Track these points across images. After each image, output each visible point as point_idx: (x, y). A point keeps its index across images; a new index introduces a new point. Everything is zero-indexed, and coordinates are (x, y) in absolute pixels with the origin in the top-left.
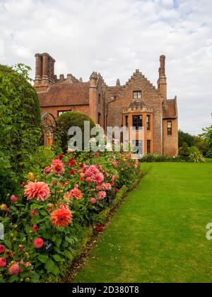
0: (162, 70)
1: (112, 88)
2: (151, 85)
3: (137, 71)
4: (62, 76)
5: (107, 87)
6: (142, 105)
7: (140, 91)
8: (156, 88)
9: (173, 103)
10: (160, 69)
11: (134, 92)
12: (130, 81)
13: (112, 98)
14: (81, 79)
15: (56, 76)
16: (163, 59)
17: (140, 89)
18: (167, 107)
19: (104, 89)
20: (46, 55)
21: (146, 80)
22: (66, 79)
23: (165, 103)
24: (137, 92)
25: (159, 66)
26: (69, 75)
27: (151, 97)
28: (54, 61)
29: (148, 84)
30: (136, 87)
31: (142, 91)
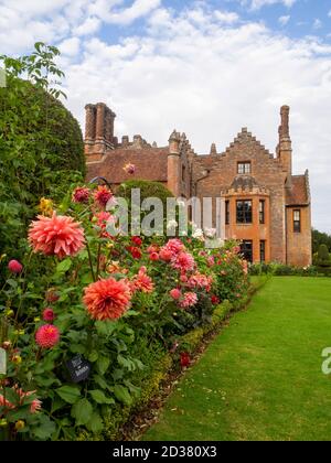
0: (284, 130)
1: (203, 157)
2: (266, 152)
3: (244, 131)
4: (125, 138)
5: (196, 155)
6: (251, 183)
7: (249, 162)
8: (275, 157)
9: (302, 181)
10: (280, 128)
11: (239, 163)
12: (232, 146)
13: (204, 173)
14: (155, 144)
15: (116, 139)
16: (285, 111)
17: (249, 158)
18: (292, 187)
19: (191, 159)
20: (102, 105)
21: (258, 143)
22: (131, 144)
23: (289, 180)
24: (244, 163)
25: (280, 124)
26: (135, 137)
27: (267, 171)
28: (115, 116)
29: (262, 150)
30: (242, 156)
31: (253, 161)
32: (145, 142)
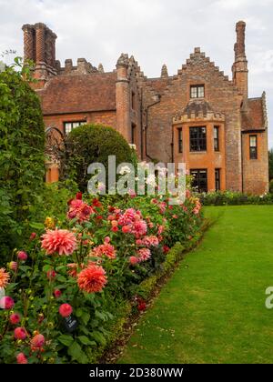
0: (240, 48)
1: (154, 81)
2: (222, 73)
3: (197, 51)
4: (68, 62)
5: (145, 79)
6: (205, 108)
7: (203, 85)
8: (230, 79)
9: (259, 104)
10: (236, 46)
11: (192, 86)
12: (184, 68)
13: (155, 98)
14: (101, 66)
15: (58, 63)
16: (241, 28)
17: (203, 81)
18: (248, 111)
19: (140, 83)
20: (41, 26)
21: (212, 65)
22: (75, 68)
23: (245, 103)
24: (197, 86)
25: (235, 41)
26: (80, 60)
27: (222, 95)
28: (56, 37)
29: (216, 73)
30: (195, 79)
31: (206, 84)
32: (90, 65)
